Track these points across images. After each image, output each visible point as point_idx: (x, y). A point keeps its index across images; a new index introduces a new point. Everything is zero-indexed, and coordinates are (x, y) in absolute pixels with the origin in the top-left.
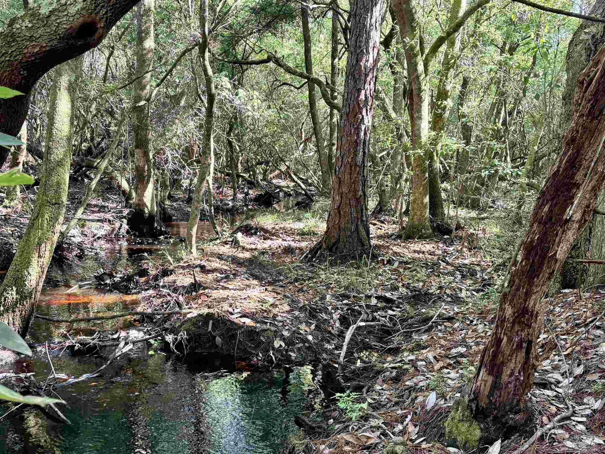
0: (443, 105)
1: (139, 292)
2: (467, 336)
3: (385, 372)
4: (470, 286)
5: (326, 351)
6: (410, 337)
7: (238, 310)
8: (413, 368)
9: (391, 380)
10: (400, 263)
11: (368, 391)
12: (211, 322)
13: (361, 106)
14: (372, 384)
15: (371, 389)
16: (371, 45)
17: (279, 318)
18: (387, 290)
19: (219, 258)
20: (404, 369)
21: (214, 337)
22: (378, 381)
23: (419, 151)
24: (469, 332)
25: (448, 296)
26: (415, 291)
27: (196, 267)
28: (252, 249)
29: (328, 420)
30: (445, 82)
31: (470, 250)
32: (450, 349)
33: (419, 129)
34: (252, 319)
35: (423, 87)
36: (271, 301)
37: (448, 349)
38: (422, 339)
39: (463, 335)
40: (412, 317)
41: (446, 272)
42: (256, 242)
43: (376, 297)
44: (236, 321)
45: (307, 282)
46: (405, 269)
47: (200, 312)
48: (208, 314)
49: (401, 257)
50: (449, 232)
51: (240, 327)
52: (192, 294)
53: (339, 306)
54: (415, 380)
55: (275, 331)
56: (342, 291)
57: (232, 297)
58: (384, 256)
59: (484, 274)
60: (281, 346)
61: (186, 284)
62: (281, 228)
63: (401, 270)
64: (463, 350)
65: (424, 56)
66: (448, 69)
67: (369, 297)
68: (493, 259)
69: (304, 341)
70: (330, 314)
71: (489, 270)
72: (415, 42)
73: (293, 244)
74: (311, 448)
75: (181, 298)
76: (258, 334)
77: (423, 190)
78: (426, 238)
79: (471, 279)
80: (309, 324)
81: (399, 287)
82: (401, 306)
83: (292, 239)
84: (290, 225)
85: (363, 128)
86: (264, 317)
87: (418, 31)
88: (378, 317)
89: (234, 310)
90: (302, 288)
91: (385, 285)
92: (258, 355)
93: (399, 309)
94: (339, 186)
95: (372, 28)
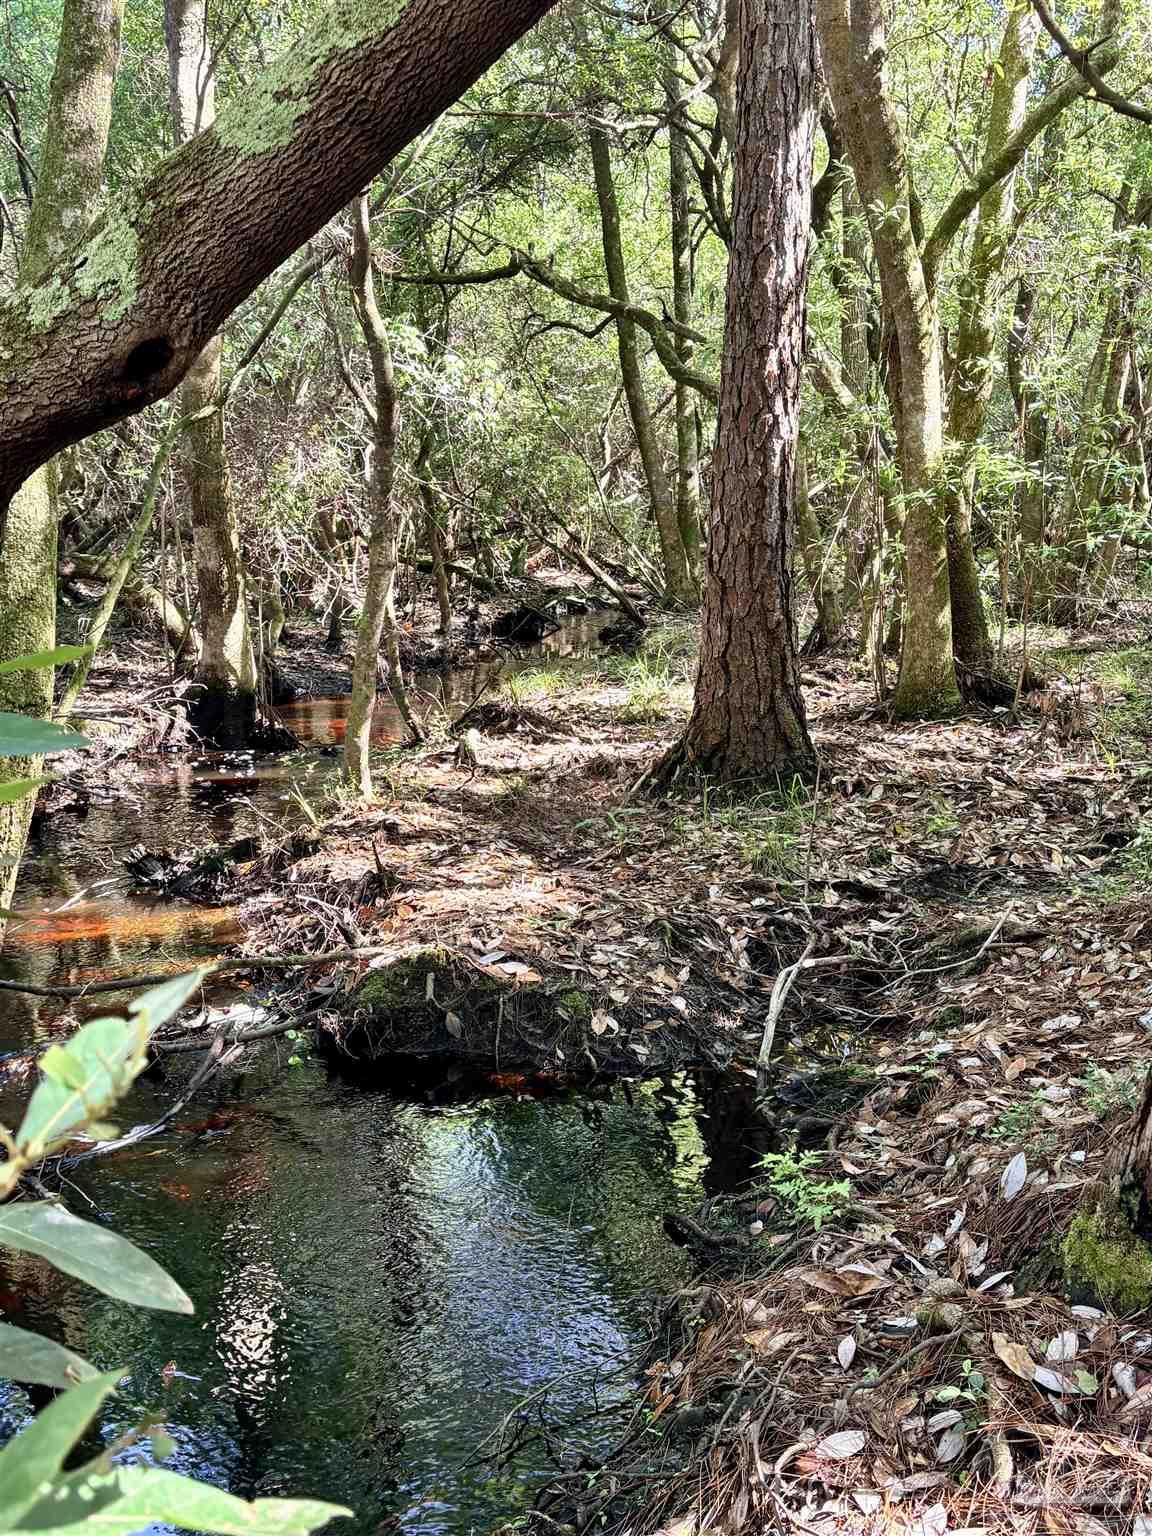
0: (976, 370)
1: (239, 901)
2: (1078, 983)
3: (879, 1088)
4: (1071, 841)
5: (720, 1034)
6: (932, 988)
7: (496, 943)
8: (951, 1077)
9: (897, 1108)
10: (888, 788)
11: (839, 1140)
12: (431, 976)
13: (771, 390)
14: (847, 1120)
15: (848, 1133)
16: (788, 229)
17: (599, 957)
18: (860, 865)
19: (427, 800)
20: (930, 1080)
21: (442, 1016)
22: (863, 1111)
23: (921, 493)
24: (1084, 973)
25: (1018, 871)
26: (933, 862)
27: (376, 828)
28: (507, 771)
29: (750, 1222)
30: (979, 309)
31: (1062, 741)
32: (1038, 1021)
33: (918, 438)
34: (532, 965)
35: (925, 328)
36: (573, 912)
37: (1034, 1020)
38: (963, 994)
39: (1068, 981)
40: (932, 937)
41: (1007, 805)
42: (517, 751)
43: (835, 887)
44: (493, 970)
45: (655, 854)
46: (900, 803)
47: (401, 953)
48: (421, 958)
49: (889, 771)
50: (1004, 696)
51: (503, 987)
52: (373, 904)
53: (744, 916)
54: (959, 1109)
55: (593, 993)
56: (748, 874)
57: (475, 907)
58: (845, 774)
59: (1104, 806)
60: (609, 1030)
61: (355, 876)
62: (572, 707)
63: (891, 807)
64: (1072, 1022)
65: (924, 243)
66: (984, 274)
67: (818, 886)
68: (1123, 763)
69: (669, 1012)
70: (724, 937)
71: (1115, 797)
72: (898, 211)
73: (608, 751)
74: (721, 1306)
75: (349, 916)
76: (550, 1001)
77: (935, 592)
78: (948, 715)
79: (1072, 820)
80: (673, 969)
81: (890, 854)
82: (901, 906)
83: (604, 735)
84: (595, 698)
85: (778, 448)
86: (562, 957)
87: (904, 180)
88: (845, 939)
89: (484, 943)
90: (646, 871)
91: (857, 852)
92: (553, 1054)
93: (897, 915)
94: (722, 601)
95: (788, 186)
